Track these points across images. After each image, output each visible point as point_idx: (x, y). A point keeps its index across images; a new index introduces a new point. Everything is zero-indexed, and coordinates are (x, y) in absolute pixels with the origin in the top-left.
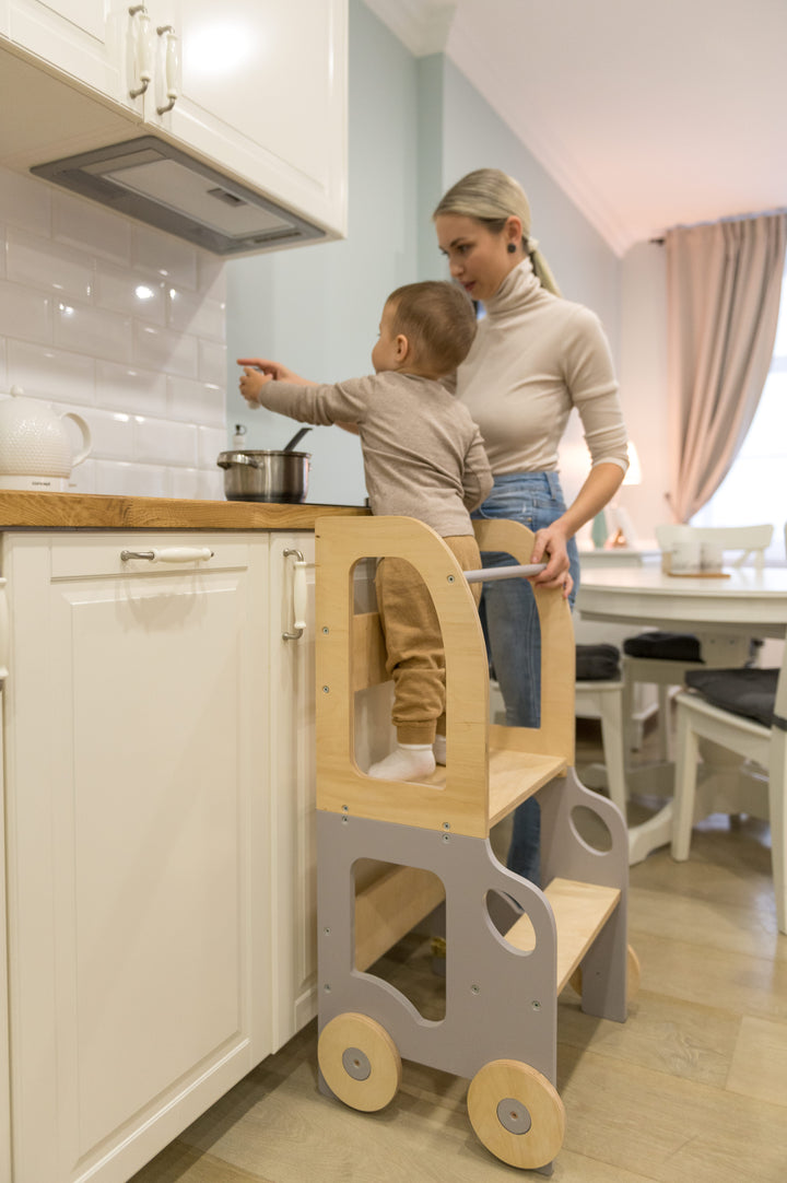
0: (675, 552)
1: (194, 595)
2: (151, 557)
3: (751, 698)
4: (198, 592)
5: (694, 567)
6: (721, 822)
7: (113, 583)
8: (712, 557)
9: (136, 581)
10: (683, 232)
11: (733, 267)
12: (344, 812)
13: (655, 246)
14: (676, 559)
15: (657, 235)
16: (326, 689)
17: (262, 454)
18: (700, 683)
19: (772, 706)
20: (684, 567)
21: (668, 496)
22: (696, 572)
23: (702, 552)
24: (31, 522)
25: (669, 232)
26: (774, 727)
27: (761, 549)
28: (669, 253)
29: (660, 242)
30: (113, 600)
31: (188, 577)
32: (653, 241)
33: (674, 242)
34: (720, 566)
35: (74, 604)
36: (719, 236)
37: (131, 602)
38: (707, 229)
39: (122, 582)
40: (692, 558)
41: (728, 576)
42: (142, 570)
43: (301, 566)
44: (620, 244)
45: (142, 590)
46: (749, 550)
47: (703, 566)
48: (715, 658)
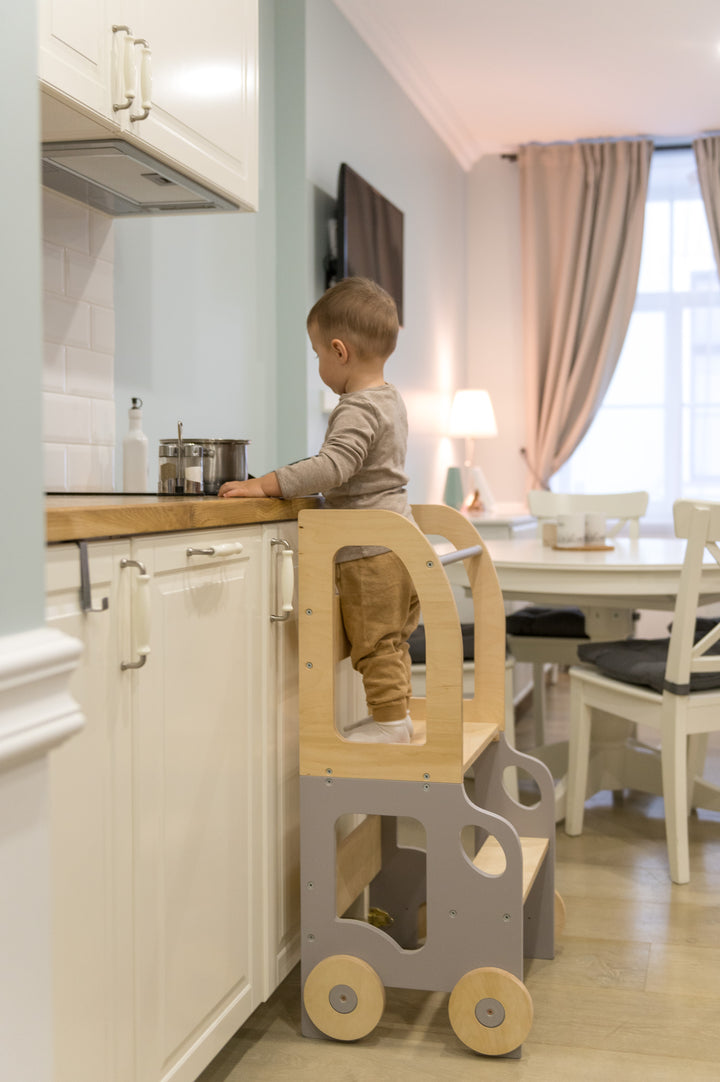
0: (561, 525)
1: (222, 583)
2: (211, 553)
3: (642, 667)
4: (224, 581)
5: (580, 539)
6: (605, 799)
7: (180, 575)
8: (597, 529)
9: (192, 573)
10: (539, 150)
11: (593, 196)
12: (328, 775)
13: (506, 162)
14: (562, 532)
15: (508, 151)
16: (310, 665)
17: (207, 443)
18: (593, 655)
19: (664, 672)
20: (570, 540)
21: (523, 451)
22: (581, 545)
23: (587, 524)
24: (151, 530)
25: (523, 148)
26: (665, 692)
27: (636, 518)
28: (523, 172)
29: (513, 158)
30: (182, 590)
31: (219, 568)
32: (504, 156)
33: (527, 160)
34: (603, 538)
35: (165, 593)
36: (577, 159)
37: (191, 590)
38: (564, 148)
39: (186, 574)
40: (575, 530)
41: (611, 549)
42: (197, 563)
43: (288, 555)
44: (467, 157)
45: (197, 580)
46: (626, 519)
47: (587, 538)
48: (599, 631)
